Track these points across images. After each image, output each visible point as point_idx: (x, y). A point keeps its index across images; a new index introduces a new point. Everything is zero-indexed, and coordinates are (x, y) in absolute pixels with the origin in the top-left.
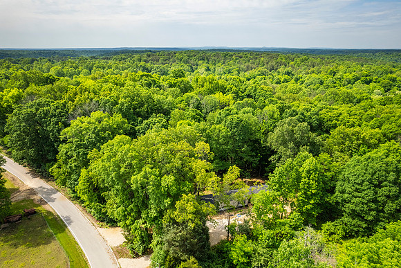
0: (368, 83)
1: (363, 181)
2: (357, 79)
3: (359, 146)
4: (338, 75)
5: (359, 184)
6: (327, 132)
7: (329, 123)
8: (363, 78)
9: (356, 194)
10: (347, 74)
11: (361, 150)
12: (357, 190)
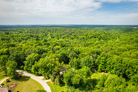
2: (92, 37)
3: (84, 56)
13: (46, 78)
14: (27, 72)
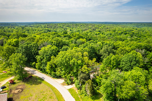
0: (126, 34)
1: (127, 61)
2: (122, 33)
3: (126, 52)
4: (116, 32)
5: (126, 62)
6: (116, 49)
7: (117, 47)
8: (124, 33)
9: (126, 64)
10: (119, 31)
11: (126, 53)
12: (126, 63)
13: (68, 83)
14: (41, 71)
